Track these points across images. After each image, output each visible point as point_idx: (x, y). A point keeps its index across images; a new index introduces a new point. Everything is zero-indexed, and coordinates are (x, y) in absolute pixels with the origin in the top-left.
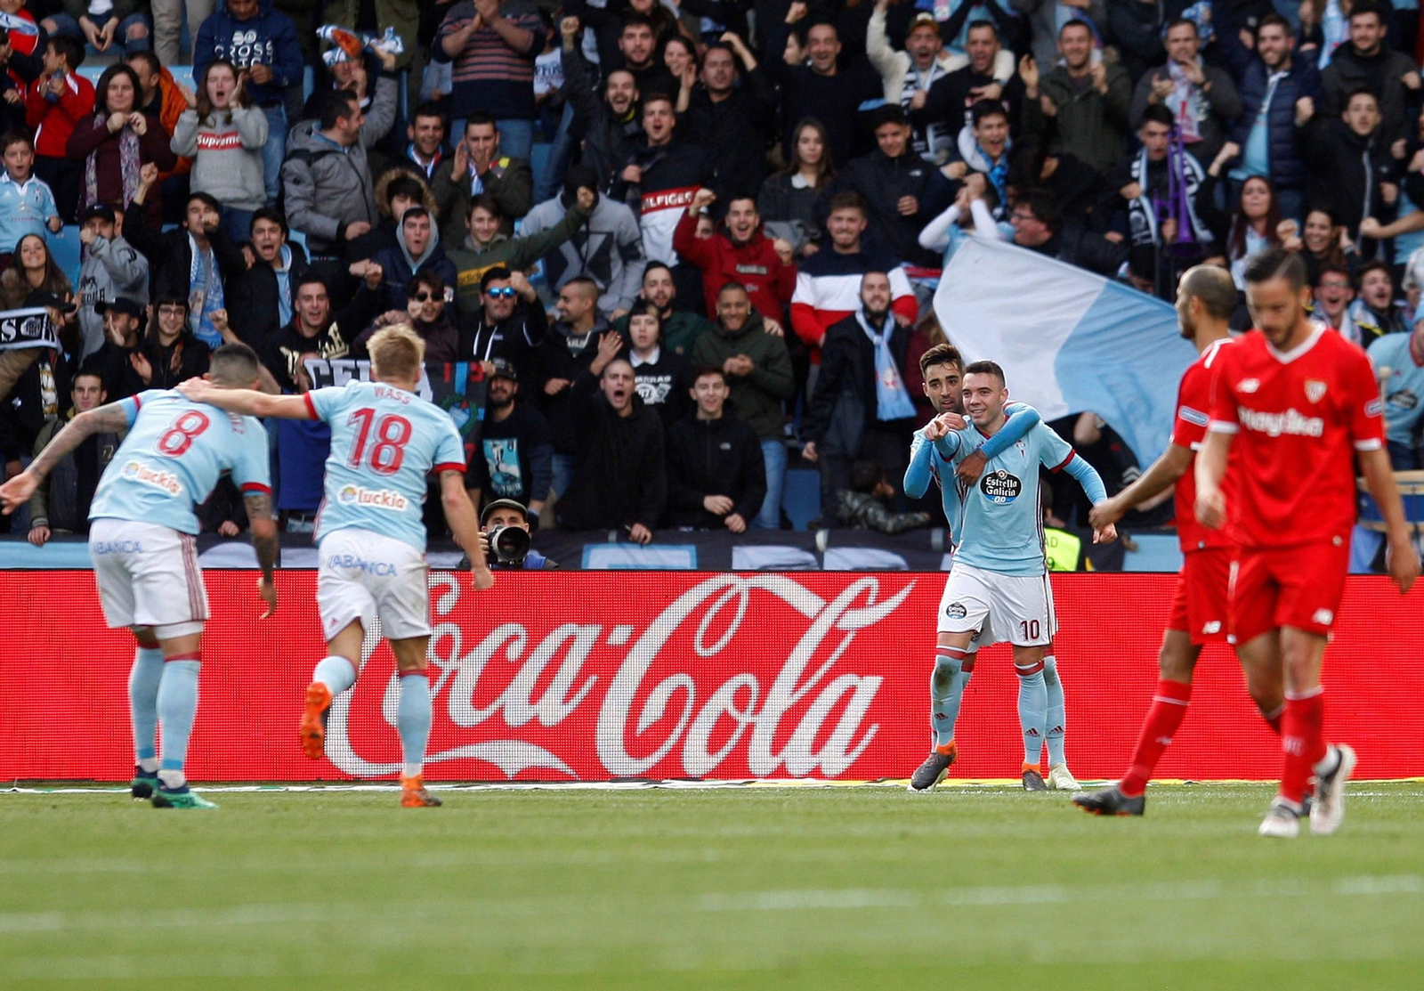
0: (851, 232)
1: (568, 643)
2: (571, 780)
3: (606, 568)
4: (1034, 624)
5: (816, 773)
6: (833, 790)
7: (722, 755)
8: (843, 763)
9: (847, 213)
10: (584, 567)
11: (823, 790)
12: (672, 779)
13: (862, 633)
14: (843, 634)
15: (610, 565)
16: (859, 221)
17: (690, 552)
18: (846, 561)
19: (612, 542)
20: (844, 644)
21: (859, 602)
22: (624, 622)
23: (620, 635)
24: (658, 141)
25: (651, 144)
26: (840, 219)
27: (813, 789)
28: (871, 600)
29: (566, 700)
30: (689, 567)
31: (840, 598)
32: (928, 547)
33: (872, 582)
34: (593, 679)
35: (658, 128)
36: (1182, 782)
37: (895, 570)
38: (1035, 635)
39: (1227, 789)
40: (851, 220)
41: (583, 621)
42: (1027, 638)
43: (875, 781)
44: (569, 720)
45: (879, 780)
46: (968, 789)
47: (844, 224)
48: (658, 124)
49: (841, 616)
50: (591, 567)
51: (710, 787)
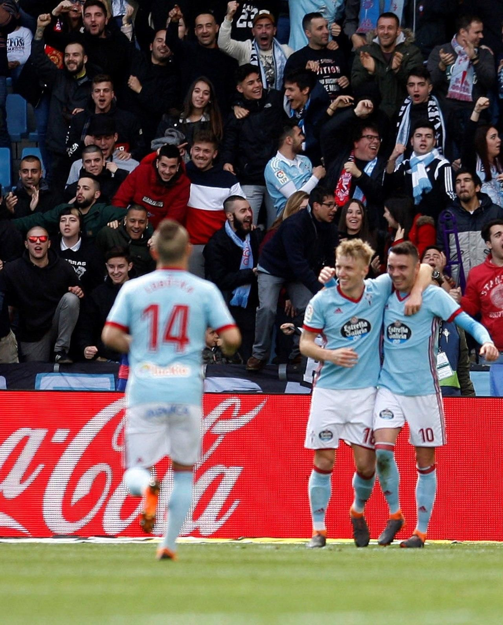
0: (206, 159)
1: (24, 441)
2: (24, 536)
3: (52, 389)
4: (429, 432)
5: (196, 533)
6: (207, 545)
7: (130, 520)
8: (215, 526)
9: (204, 146)
10: (36, 388)
11: (200, 545)
12: (96, 536)
13: (230, 436)
14: (216, 436)
15: (54, 388)
16: (213, 151)
17: (110, 378)
18: (218, 386)
19: (56, 372)
20: (216, 444)
21: (227, 415)
22: (63, 427)
23: (60, 436)
24: (102, 110)
25: (97, 112)
26: (199, 149)
27: (193, 545)
28: (235, 413)
29: (22, 481)
30: (109, 389)
31: (213, 412)
32: (276, 377)
33: (236, 401)
34: (41, 467)
35: (102, 101)
36: (450, 542)
37: (253, 392)
38: (430, 438)
39: (481, 547)
40: (206, 151)
41: (34, 426)
42: (424, 441)
43: (237, 540)
44: (24, 495)
45: (240, 538)
46: (300, 545)
47: (201, 154)
48: (102, 98)
49: (215, 423)
50: (42, 388)
51: (121, 542)
